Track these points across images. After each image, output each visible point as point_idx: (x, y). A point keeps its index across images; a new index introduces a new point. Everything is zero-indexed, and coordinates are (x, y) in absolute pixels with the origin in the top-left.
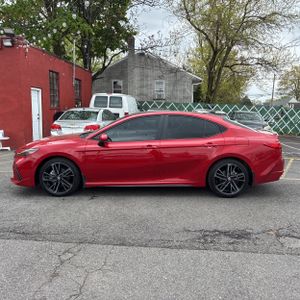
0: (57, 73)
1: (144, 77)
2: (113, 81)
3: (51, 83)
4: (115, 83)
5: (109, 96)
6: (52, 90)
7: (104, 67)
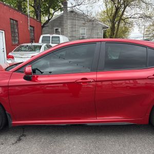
0: (17, 21)
1: (73, 26)
2: (55, 28)
3: (12, 28)
4: (56, 30)
5: (51, 36)
6: (13, 32)
7: (49, 20)
